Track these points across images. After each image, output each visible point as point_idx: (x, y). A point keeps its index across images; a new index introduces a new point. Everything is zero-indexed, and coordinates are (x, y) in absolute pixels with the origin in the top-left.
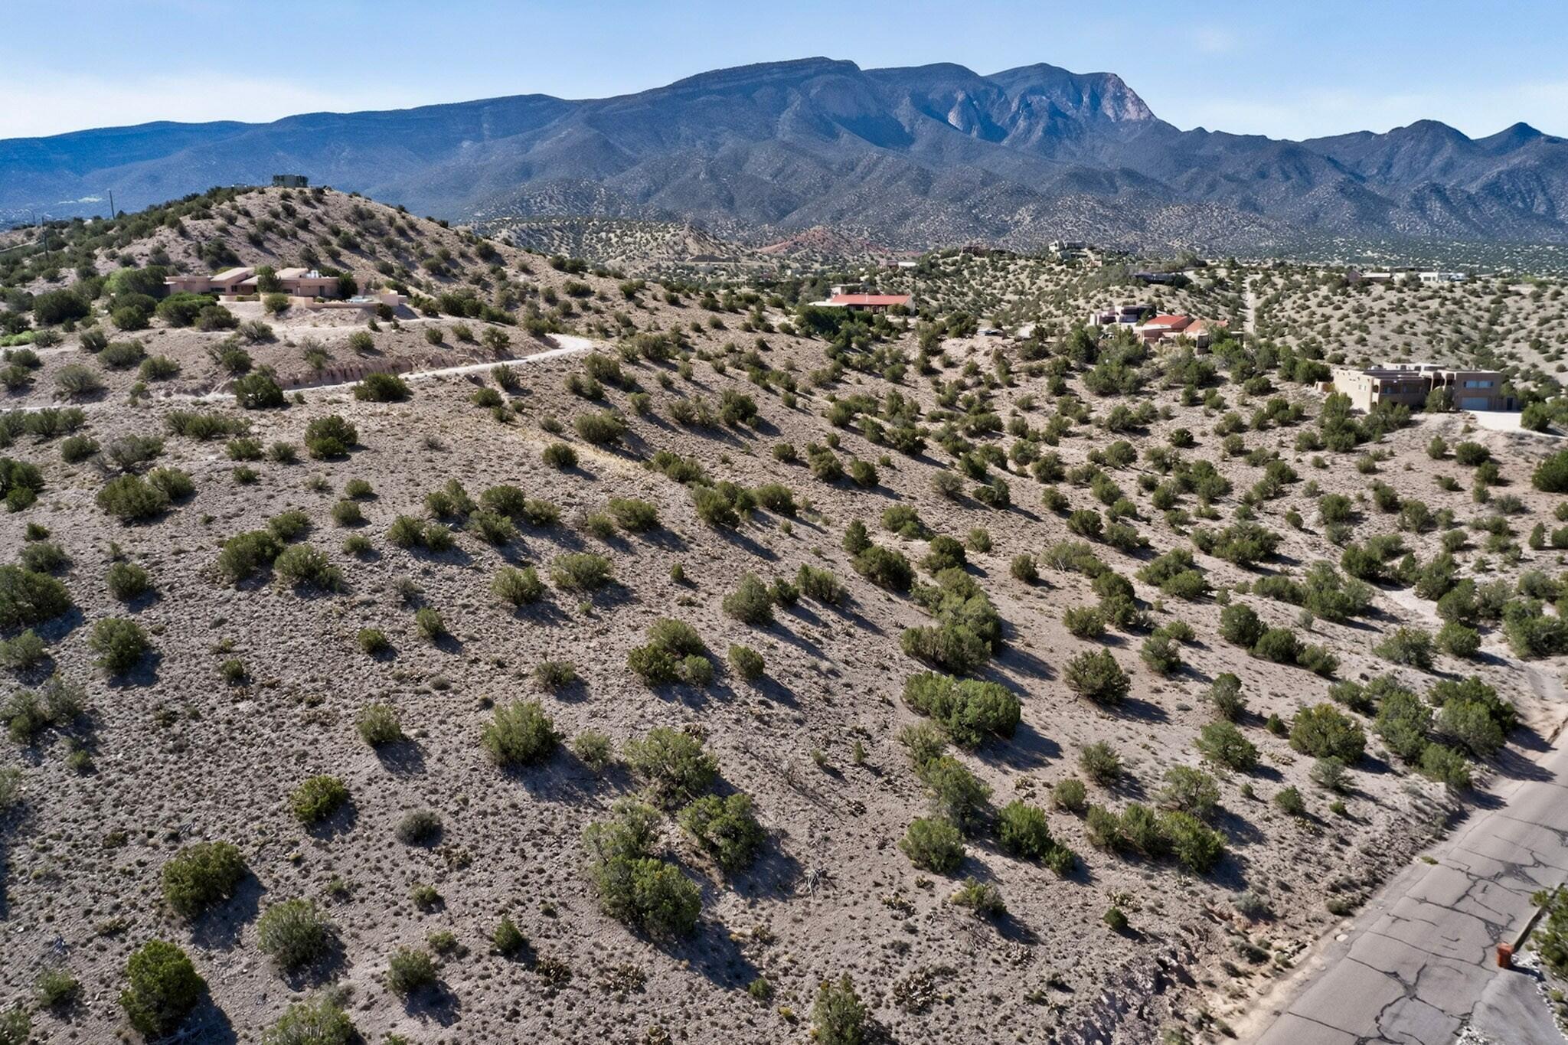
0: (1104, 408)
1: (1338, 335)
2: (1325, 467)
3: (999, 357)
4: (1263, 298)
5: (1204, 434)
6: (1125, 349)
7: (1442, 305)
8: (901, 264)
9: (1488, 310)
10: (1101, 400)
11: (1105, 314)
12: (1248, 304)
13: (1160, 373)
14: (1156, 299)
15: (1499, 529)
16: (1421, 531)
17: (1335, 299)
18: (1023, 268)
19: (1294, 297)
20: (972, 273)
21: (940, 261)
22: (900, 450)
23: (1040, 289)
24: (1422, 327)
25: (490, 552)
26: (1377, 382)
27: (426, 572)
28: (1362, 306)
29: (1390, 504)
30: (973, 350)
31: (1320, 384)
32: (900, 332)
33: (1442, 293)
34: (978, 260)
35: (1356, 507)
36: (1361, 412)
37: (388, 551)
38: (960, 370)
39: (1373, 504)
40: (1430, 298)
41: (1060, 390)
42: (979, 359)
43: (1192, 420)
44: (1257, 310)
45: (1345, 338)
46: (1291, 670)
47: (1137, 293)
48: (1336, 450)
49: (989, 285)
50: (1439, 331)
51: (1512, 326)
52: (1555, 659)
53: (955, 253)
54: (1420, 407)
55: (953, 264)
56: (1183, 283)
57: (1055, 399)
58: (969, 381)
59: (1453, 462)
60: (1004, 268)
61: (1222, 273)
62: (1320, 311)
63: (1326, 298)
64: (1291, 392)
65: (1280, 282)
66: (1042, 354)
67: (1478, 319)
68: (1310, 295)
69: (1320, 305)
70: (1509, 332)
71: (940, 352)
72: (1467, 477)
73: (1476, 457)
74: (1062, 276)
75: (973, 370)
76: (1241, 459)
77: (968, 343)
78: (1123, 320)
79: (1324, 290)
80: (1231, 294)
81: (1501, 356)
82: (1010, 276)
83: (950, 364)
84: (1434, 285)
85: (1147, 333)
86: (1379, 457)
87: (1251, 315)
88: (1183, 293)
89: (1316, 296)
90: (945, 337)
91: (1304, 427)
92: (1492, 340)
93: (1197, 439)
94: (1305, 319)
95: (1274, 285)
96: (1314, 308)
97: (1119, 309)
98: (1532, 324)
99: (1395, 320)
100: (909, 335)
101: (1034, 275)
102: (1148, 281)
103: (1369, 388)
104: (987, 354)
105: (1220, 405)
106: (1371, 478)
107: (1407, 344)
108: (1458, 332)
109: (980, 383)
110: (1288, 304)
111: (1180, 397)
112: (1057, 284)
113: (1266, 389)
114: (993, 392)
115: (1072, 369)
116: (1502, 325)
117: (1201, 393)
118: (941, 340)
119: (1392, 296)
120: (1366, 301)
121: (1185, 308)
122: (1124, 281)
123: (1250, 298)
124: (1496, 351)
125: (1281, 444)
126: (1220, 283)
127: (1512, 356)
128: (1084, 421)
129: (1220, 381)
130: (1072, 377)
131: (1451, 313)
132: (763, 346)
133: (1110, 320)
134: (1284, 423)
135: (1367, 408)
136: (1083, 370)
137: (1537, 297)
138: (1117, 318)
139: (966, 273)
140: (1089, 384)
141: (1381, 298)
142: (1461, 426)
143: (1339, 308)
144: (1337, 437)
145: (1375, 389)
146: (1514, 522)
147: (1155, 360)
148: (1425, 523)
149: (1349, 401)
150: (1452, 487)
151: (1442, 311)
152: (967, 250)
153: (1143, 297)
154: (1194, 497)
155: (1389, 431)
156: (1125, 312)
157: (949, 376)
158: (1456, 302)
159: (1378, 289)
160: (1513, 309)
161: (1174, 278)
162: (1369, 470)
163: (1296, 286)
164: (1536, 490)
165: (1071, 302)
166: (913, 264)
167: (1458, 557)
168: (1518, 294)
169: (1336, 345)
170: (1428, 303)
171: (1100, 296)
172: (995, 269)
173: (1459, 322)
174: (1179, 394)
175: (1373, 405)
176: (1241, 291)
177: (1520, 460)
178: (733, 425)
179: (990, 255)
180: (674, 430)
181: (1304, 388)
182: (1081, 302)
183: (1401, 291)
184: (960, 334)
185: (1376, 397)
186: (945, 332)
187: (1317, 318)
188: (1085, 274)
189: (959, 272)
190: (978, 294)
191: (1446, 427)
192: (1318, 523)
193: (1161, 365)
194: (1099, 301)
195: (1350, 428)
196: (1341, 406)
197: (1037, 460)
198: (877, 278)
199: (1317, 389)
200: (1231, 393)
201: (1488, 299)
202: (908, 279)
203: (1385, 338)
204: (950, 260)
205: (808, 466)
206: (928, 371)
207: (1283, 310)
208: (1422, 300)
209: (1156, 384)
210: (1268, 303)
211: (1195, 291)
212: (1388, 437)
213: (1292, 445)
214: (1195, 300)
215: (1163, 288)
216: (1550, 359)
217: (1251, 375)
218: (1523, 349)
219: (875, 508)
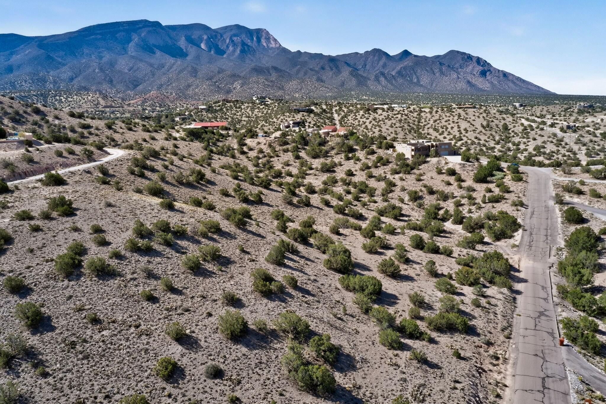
0: (317, 163)
1: (371, 129)
2: (404, 180)
3: (270, 146)
4: (341, 116)
5: (356, 171)
6: (318, 140)
7: (402, 116)
8: (200, 107)
9: (416, 118)
10: (314, 160)
11: (286, 124)
12: (335, 118)
13: (333, 148)
14: (303, 118)
15: (470, 198)
16: (445, 201)
17: (366, 115)
18: (248, 107)
19: (351, 115)
20: (227, 110)
21: (213, 105)
22: (262, 187)
23: (256, 115)
24: (398, 125)
25: (168, 250)
26: (413, 148)
27: (149, 262)
28: (376, 118)
29: (431, 192)
30: (259, 143)
31: (391, 149)
32: (226, 137)
33: (401, 112)
34: (229, 104)
35: (421, 194)
36: (408, 159)
37: (128, 254)
38: (256, 151)
39: (426, 192)
40: (398, 114)
41: (298, 157)
42: (262, 146)
43: (349, 165)
44: (339, 120)
45: (374, 130)
46: (439, 256)
47: (295, 116)
48: (405, 173)
49: (235, 114)
50: (404, 126)
51: (426, 123)
52: (503, 240)
53: (219, 102)
54: (428, 156)
55: (219, 106)
56: (311, 111)
57: (297, 161)
58: (261, 156)
59: (445, 175)
60: (240, 107)
61: (324, 107)
62: (361, 120)
63: (363, 115)
64: (381, 152)
65: (346, 110)
66: (286, 143)
67: (414, 121)
68: (357, 114)
69: (361, 118)
70: (425, 125)
71: (245, 145)
72: (452, 179)
73: (452, 172)
74: (264, 110)
75: (261, 151)
76: (373, 179)
77: (256, 140)
78: (293, 127)
79: (361, 112)
80: (329, 115)
81: (424, 134)
82: (243, 110)
83: (251, 149)
84: (398, 110)
85: (324, 133)
86: (421, 175)
87: (337, 122)
88: (312, 115)
89: (359, 115)
90: (246, 138)
91: (390, 165)
92: (420, 128)
93: (355, 173)
94: (357, 123)
95: (344, 111)
96: (359, 119)
97: (291, 122)
98: (431, 122)
99: (389, 123)
100: (230, 138)
101: (252, 110)
102: (298, 111)
103: (410, 150)
104: (265, 144)
105: (358, 160)
106: (421, 183)
107: (395, 131)
108: (410, 126)
109: (265, 156)
110: (350, 118)
111: (343, 157)
112: (262, 113)
113: (373, 152)
114: (272, 159)
115: (299, 148)
116: (422, 123)
117: (350, 155)
118: (245, 140)
119: (385, 114)
120: (377, 116)
121: (314, 121)
122: (290, 111)
123: (336, 116)
124: (423, 132)
125: (385, 173)
126: (324, 111)
127: (428, 134)
128: (311, 169)
129: (355, 150)
130: (300, 152)
131: (406, 119)
132: (176, 146)
133: (288, 127)
134: (384, 165)
135: (410, 157)
136: (304, 149)
137: (431, 113)
138: (291, 126)
139: (224, 109)
140: (308, 154)
141: (382, 115)
142: (444, 162)
143: (368, 119)
144: (405, 169)
145: (412, 150)
146: (474, 195)
147: (330, 143)
148: (445, 198)
149: (404, 155)
150: (449, 184)
151: (403, 119)
152: (224, 100)
153: (298, 117)
154: (365, 195)
155: (420, 165)
156: (294, 123)
157: (252, 154)
158: (406, 116)
159: (380, 112)
160: (424, 117)
161: (308, 109)
162: (419, 180)
163: (351, 111)
164: (475, 183)
165: (271, 120)
166: (205, 107)
167: (461, 208)
168: (425, 112)
169: (372, 133)
170: (397, 116)
171: (282, 117)
172: (236, 108)
173: (409, 122)
174: (343, 156)
175: (413, 156)
176: (332, 114)
177: (465, 172)
178: (199, 183)
179: (233, 102)
180: (178, 187)
181: (386, 151)
182: (275, 120)
183: (387, 112)
184: (252, 137)
185: (413, 153)
186: (245, 136)
187: (361, 123)
188: (273, 109)
189: (222, 109)
190: (232, 118)
191: (438, 163)
192: (409, 201)
193: (333, 145)
194: (282, 119)
195: (408, 165)
196: (401, 157)
197: (304, 186)
198: (192, 113)
199: (390, 151)
200: (361, 154)
201: (416, 114)
202: (204, 113)
203: (388, 129)
204: (217, 105)
205: (234, 197)
206: (243, 153)
207: (348, 120)
208: (395, 115)
209: (333, 152)
210: (342, 118)
211: (316, 114)
212: (420, 167)
213: (389, 173)
214: (317, 118)
215: (305, 114)
216: (440, 135)
217: (366, 147)
218: (431, 131)
219: (266, 211)
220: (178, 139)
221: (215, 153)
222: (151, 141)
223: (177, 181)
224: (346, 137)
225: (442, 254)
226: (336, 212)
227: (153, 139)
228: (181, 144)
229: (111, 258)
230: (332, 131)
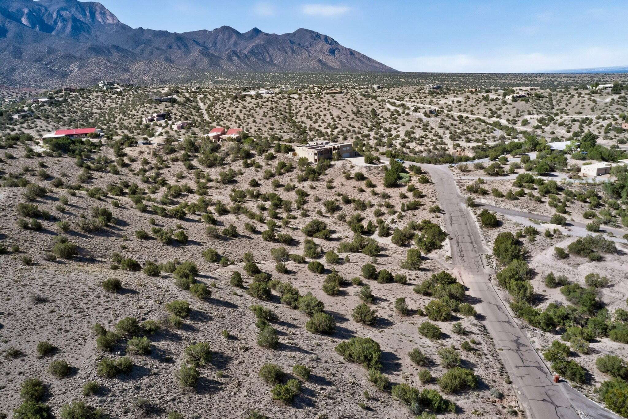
0: (215, 173)
1: (244, 119)
2: (314, 188)
3: (155, 155)
4: (207, 105)
5: (260, 180)
6: (210, 146)
7: (272, 104)
8: (40, 100)
9: (287, 105)
10: (209, 169)
11: (149, 117)
12: (201, 108)
13: (228, 155)
14: (167, 109)
15: (389, 206)
16: (363, 210)
17: (235, 104)
18: (97, 97)
19: (219, 104)
20: (73, 100)
21: (54, 96)
22: (177, 218)
23: (109, 106)
24: (270, 114)
26: (316, 152)
28: (245, 106)
29: (348, 201)
30: (141, 153)
31: (291, 153)
32: (100, 146)
33: (270, 99)
34: (73, 94)
35: (337, 204)
36: (311, 163)
38: (139, 162)
39: (341, 201)
40: (267, 101)
41: (191, 167)
42: (146, 156)
43: (250, 174)
44: (206, 110)
45: (248, 121)
46: (394, 284)
47: (158, 107)
48: (313, 180)
49: (83, 106)
50: (276, 115)
51: (297, 110)
52: (433, 251)
53: (60, 91)
54: (331, 159)
55: (62, 96)
56: (174, 101)
57: (191, 171)
58: (147, 168)
59: (354, 180)
60: (87, 97)
61: (187, 95)
62: (230, 109)
63: (231, 103)
64: (282, 157)
65: (211, 98)
66: (173, 151)
67: (285, 108)
68: (224, 102)
69: (230, 106)
70: (297, 113)
71: (125, 155)
72: (362, 184)
73: (360, 177)
74: (117, 99)
75: (146, 162)
76: (280, 188)
77: (138, 149)
78: (158, 120)
79: (229, 100)
80: (194, 104)
81: (299, 122)
82: (92, 101)
83: (133, 160)
84: (267, 97)
85: (214, 137)
86: (331, 181)
87: (204, 112)
88: (176, 105)
89: (227, 103)
90: (124, 147)
91: (295, 171)
92: (293, 116)
93: (259, 182)
94: (226, 113)
95: (209, 99)
96: (228, 108)
97: (155, 115)
98: (303, 109)
99: (261, 112)
100: (104, 147)
101: (104, 100)
102: (160, 101)
103: (313, 154)
104: (149, 154)
105: (260, 167)
106: (334, 190)
107: (270, 121)
108: (282, 114)
109: (152, 168)
110: (217, 106)
111: (241, 164)
112: (117, 104)
113: (272, 157)
114: (161, 171)
115: (190, 156)
116: (293, 110)
117: (249, 161)
118: (122, 149)
119: (254, 101)
120: (246, 104)
121: (180, 112)
122: (150, 102)
123: (201, 105)
124: (297, 121)
125: (291, 180)
126: (188, 99)
127: (302, 122)
128: (210, 180)
129: (252, 156)
130: (192, 160)
131: (276, 107)
133: (152, 120)
134: (288, 171)
135: (313, 161)
136: (196, 157)
137: (300, 99)
138: (155, 119)
139: (69, 100)
140: (202, 162)
141: (251, 102)
142: (349, 166)
143: (237, 107)
144: (312, 175)
145: (315, 154)
146: (391, 201)
147: (223, 148)
148: (363, 206)
149: (307, 159)
150: (362, 191)
151: (273, 106)
152: (66, 89)
153: (162, 108)
154: (281, 210)
155: (326, 170)
156: (158, 116)
157: (137, 166)
158: (276, 103)
159: (248, 99)
160: (294, 104)
161: (170, 99)
162: (331, 188)
163: (218, 99)
164: (386, 188)
165: (129, 112)
166: (46, 99)
167: (382, 218)
168: (294, 98)
169: (246, 124)
170: (267, 103)
171: (142, 109)
172: (83, 98)
173: (280, 110)
174: (241, 162)
175: (316, 161)
176: (197, 102)
177: (372, 176)
178: (107, 226)
179: (78, 91)
181: (286, 155)
182: (134, 112)
183: (256, 99)
184: (130, 145)
185: (316, 157)
186: (122, 144)
187: (231, 112)
188: (128, 99)
189: (65, 100)
190: (82, 111)
191: (344, 166)
192: (326, 212)
193: (227, 150)
194: (142, 111)
195: (314, 171)
196: (304, 162)
197: (212, 205)
198: (32, 108)
199: (290, 155)
200: (260, 160)
201: (285, 100)
203: (262, 119)
204: (59, 95)
205: (155, 239)
206: (125, 165)
207: (216, 109)
208: (264, 102)
209: (229, 159)
210: (209, 107)
211: (180, 104)
212: (327, 172)
213: (296, 180)
214: (182, 108)
215: (168, 104)
216: (315, 123)
217: (264, 151)
218: (304, 119)
219: (195, 252)
220: (43, 155)
221: (94, 170)
222: (9, 161)
223: (83, 228)
224: (238, 140)
225: (396, 282)
226: (266, 239)
227: (11, 157)
228: (49, 161)
229: (87, 395)
230: (221, 135)
